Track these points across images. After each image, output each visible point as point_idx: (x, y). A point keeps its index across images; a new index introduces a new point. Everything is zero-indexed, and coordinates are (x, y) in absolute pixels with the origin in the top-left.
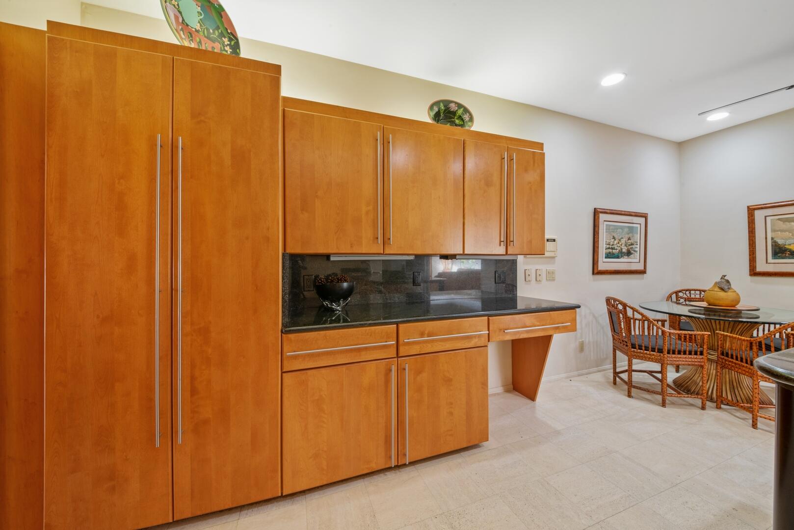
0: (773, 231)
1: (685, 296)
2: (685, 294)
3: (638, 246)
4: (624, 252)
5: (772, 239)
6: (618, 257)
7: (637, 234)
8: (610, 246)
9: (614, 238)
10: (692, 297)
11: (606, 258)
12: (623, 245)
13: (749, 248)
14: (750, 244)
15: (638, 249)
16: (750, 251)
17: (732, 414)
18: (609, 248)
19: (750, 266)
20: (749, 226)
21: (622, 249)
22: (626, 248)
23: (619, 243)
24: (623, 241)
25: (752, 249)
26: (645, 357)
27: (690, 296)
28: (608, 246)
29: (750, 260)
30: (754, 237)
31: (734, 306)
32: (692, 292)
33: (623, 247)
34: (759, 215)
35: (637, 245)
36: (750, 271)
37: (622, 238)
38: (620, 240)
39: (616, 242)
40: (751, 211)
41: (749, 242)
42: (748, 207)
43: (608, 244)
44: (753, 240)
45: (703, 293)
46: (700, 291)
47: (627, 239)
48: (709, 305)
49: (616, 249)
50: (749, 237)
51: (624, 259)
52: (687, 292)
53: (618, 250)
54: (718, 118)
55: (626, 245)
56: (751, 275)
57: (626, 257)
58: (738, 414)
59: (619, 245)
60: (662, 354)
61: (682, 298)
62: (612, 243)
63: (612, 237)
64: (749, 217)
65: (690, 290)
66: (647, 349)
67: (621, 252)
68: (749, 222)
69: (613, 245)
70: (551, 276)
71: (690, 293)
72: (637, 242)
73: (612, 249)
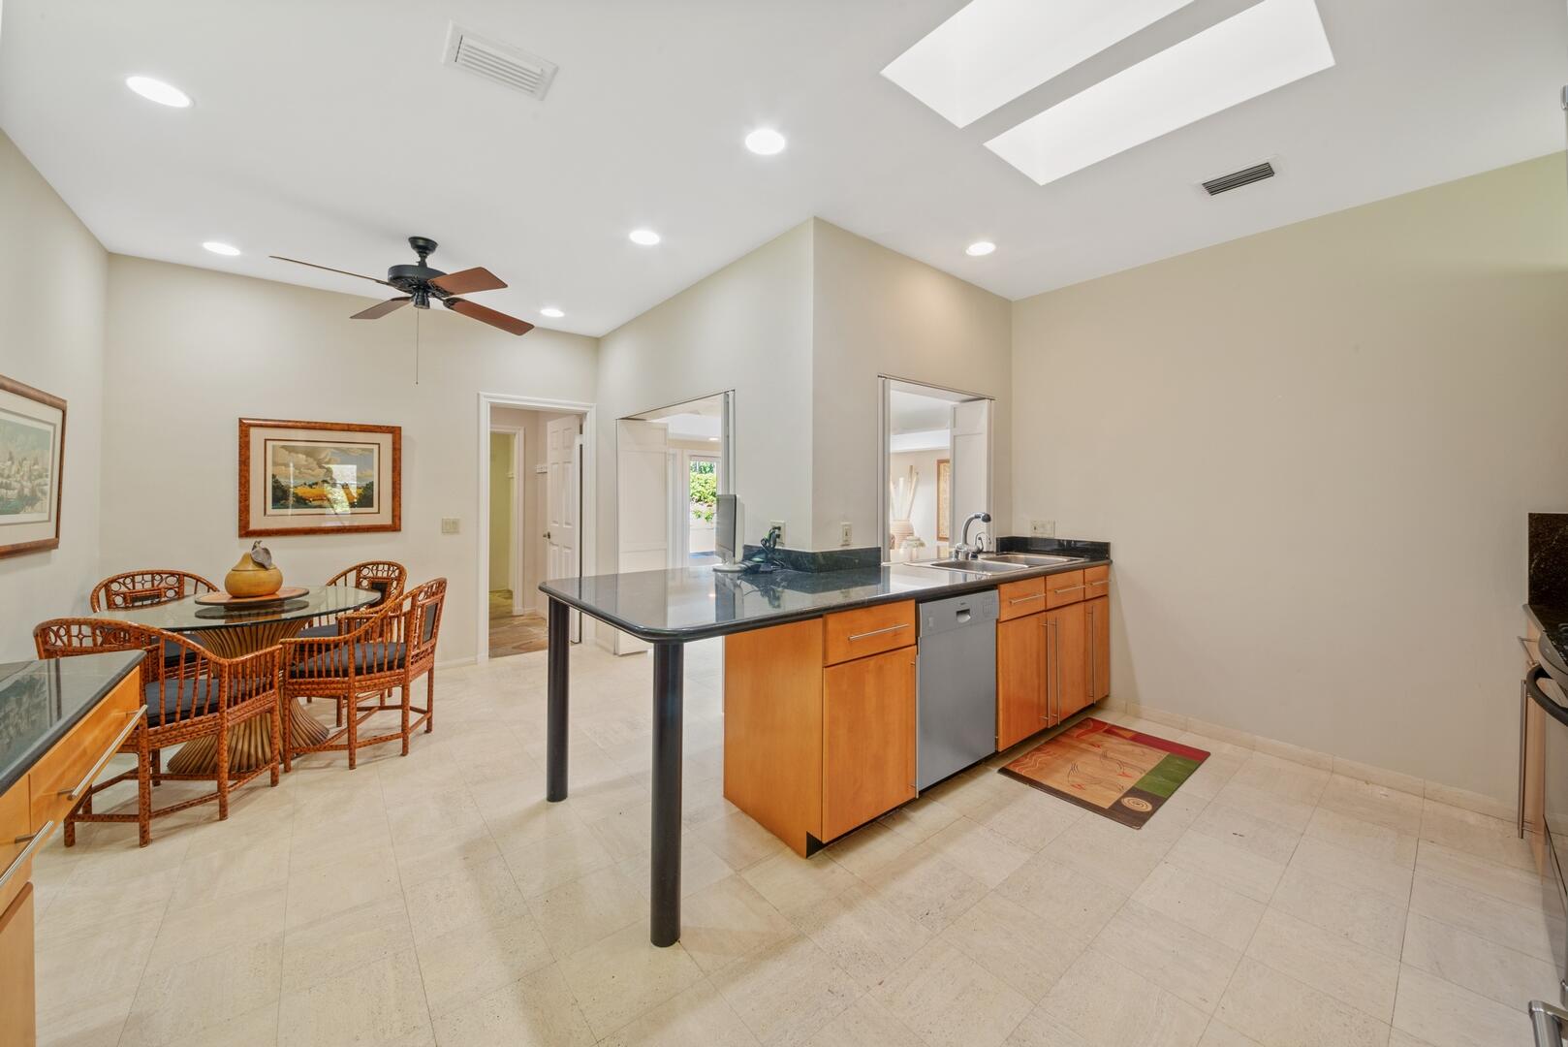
0: (275, 464)
1: (123, 589)
2: (124, 584)
3: (49, 479)
4: (26, 496)
5: (274, 476)
6: (16, 511)
7: (48, 449)
9: (11, 458)
10: (137, 588)
12: (25, 477)
13: (240, 490)
14: (240, 483)
15: (47, 488)
16: (241, 495)
17: (310, 768)
19: (240, 520)
20: (240, 452)
21: (22, 488)
22: (30, 486)
23: (18, 472)
24: (26, 467)
25: (243, 492)
26: (182, 735)
27: (134, 588)
29: (240, 510)
30: (248, 471)
31: (274, 594)
32: (138, 578)
33: (24, 483)
34: (256, 436)
35: (47, 476)
36: (240, 530)
37: (25, 459)
38: (21, 464)
39: (14, 469)
40: (245, 428)
41: (240, 479)
42: (240, 420)
44: (245, 477)
45: (157, 577)
46: (153, 574)
47: (33, 462)
48: (234, 597)
49: (14, 489)
50: (240, 471)
51: (26, 515)
52: (128, 581)
53: (16, 491)
54: (222, 250)
55: (30, 478)
56: (241, 536)
57: (29, 509)
58: (315, 764)
59: (18, 477)
60: (217, 714)
61: (118, 595)
62: (7, 475)
63: (8, 457)
64: (240, 438)
65: (132, 576)
66: (185, 715)
67: (21, 496)
68: (240, 446)
69: (9, 477)
71: (133, 581)
72: (47, 470)
73: (8, 488)
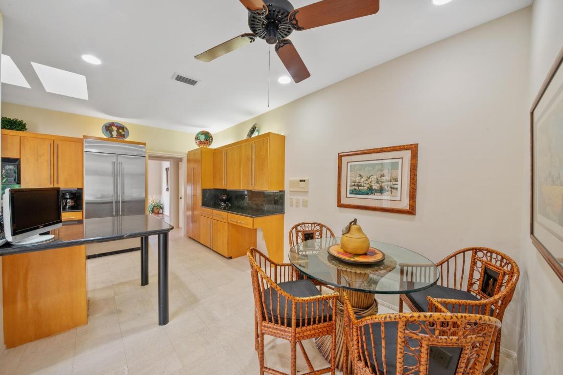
4: (375, 189)
6: (367, 194)
8: (356, 184)
9: (360, 176)
11: (350, 194)
12: (373, 182)
15: (398, 186)
18: (354, 185)
21: (371, 186)
22: (378, 185)
23: (367, 180)
24: (373, 179)
28: (353, 184)
33: (373, 184)
35: (397, 181)
37: (372, 175)
38: (369, 178)
39: (362, 180)
43: (353, 182)
47: (379, 176)
49: (364, 186)
51: (377, 196)
53: (366, 187)
55: (377, 182)
57: (379, 194)
59: (367, 182)
62: (358, 181)
63: (358, 175)
67: (370, 188)
70: (305, 204)
73: (358, 186)
